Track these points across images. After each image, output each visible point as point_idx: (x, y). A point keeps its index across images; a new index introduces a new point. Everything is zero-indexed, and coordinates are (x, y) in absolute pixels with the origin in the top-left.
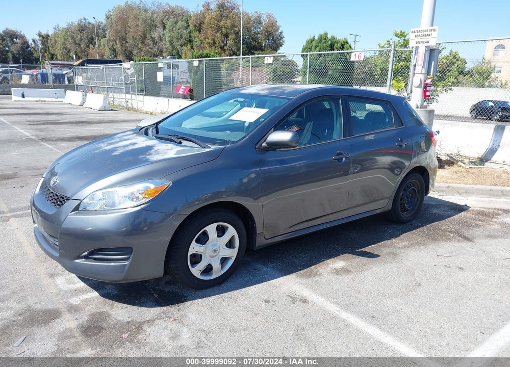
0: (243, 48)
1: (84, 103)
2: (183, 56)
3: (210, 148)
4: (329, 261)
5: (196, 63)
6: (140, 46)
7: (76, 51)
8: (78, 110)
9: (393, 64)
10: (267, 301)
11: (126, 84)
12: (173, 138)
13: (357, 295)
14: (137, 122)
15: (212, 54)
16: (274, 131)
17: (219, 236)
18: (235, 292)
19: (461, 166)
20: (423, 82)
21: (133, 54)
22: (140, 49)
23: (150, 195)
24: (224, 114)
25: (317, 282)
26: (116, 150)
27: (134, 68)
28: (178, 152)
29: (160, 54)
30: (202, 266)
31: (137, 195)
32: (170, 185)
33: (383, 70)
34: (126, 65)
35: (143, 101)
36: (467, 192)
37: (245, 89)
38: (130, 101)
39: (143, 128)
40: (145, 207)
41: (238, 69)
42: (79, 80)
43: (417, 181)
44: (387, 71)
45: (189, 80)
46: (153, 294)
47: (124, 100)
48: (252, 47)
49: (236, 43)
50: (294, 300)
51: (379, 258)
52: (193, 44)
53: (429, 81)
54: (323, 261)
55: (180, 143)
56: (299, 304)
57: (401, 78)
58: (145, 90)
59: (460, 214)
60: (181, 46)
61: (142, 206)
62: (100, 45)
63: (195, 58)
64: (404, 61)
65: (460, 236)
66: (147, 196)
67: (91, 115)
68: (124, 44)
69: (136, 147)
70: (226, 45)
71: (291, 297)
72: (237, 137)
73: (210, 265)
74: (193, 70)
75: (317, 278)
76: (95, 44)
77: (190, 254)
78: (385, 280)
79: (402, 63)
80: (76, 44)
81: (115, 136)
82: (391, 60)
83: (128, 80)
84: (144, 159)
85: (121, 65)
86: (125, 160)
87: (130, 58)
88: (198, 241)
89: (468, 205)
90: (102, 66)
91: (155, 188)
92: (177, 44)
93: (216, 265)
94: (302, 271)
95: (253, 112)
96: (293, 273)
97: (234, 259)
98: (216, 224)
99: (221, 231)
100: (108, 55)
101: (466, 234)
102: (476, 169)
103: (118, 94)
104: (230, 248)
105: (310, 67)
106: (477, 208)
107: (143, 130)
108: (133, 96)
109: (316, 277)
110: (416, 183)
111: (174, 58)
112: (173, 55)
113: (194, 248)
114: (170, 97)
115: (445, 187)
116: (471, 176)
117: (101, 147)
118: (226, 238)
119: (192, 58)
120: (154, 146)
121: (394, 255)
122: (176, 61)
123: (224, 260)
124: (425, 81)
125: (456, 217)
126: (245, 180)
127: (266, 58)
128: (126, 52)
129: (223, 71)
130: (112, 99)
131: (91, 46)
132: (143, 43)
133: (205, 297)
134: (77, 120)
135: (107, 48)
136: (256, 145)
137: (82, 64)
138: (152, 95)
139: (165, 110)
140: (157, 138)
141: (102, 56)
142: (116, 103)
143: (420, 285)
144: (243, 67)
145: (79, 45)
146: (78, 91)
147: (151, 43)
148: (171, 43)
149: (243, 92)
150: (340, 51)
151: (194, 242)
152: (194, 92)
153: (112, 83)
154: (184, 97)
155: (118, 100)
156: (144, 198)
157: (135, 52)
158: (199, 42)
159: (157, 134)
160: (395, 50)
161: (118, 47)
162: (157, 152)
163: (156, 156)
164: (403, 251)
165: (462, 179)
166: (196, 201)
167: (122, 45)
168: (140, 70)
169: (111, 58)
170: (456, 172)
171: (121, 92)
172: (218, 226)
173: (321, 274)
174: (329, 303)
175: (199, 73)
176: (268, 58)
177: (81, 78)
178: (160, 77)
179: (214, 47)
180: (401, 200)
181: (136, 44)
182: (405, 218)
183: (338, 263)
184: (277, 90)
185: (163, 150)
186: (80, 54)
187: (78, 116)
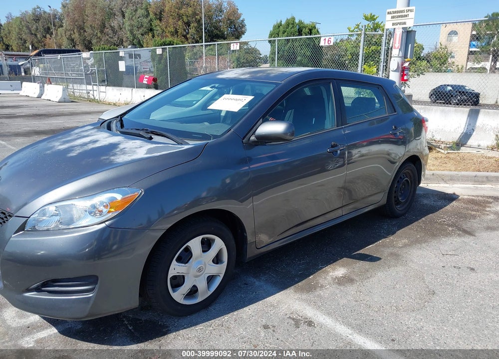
0: (205, 37)
1: (42, 95)
2: (145, 45)
3: (188, 144)
4: (328, 268)
5: (159, 51)
6: (99, 35)
7: (32, 42)
8: (35, 103)
9: (364, 48)
10: (266, 327)
11: (86, 74)
12: (141, 133)
13: (367, 310)
14: (100, 114)
15: (175, 41)
16: (263, 122)
17: (204, 251)
18: (226, 317)
19: (439, 151)
20: (400, 65)
21: (92, 44)
22: (99, 38)
23: (117, 208)
24: (194, 103)
25: (319, 296)
26: (73, 150)
27: (94, 58)
28: (149, 151)
29: (120, 43)
30: (185, 288)
31: (100, 209)
32: (141, 193)
33: (354, 55)
34: (85, 55)
35: (105, 92)
36: (452, 179)
37: (221, 74)
38: (91, 92)
39: (106, 121)
40: (111, 224)
41: (201, 57)
42: (36, 71)
43: (410, 172)
44: (358, 55)
45: (152, 70)
46: (126, 324)
47: (85, 92)
48: (214, 35)
49: (198, 31)
50: (297, 323)
51: (382, 260)
52: (154, 33)
53: (406, 65)
54: (322, 268)
55: (151, 138)
56: (304, 327)
57: (372, 62)
58: (107, 81)
59: (452, 204)
60: (142, 35)
61: (107, 223)
62: (57, 34)
63: (158, 46)
64: (375, 45)
65: (459, 229)
66: (112, 210)
67: (50, 108)
68: (82, 34)
69: (97, 146)
70: (188, 33)
71: (293, 319)
72: (219, 129)
73: (194, 286)
74: (157, 59)
75: (319, 292)
76: (52, 33)
77: (170, 276)
78: (394, 288)
79: (373, 48)
80: (32, 34)
81: (72, 132)
82: (361, 44)
83: (88, 71)
84: (108, 161)
85: (80, 54)
86: (84, 163)
87: (89, 48)
88: (179, 260)
89: (457, 193)
90: (59, 56)
91: (122, 199)
92: (138, 33)
93: (202, 285)
94: (299, 283)
95: (236, 100)
96: (290, 286)
97: (222, 276)
98: (201, 237)
99: (207, 245)
100: (65, 45)
101: (464, 227)
102: (454, 154)
103: (79, 85)
104: (217, 263)
105: (278, 53)
106: (466, 197)
107: (106, 124)
108: (95, 87)
109: (318, 289)
110: (409, 173)
111: (135, 48)
112: (133, 44)
113: (176, 268)
114: (133, 87)
115: (430, 175)
116: (452, 162)
117: (53, 147)
118: (213, 252)
119: (155, 46)
120: (119, 144)
121: (396, 256)
122: (138, 50)
123: (210, 279)
124: (402, 65)
125: (448, 207)
126: (228, 181)
127: (232, 44)
128: (85, 42)
129: (187, 60)
130: (72, 90)
131: (48, 36)
132: (102, 32)
133: (191, 326)
134: (35, 113)
135: (65, 39)
136: (243, 139)
137: (39, 54)
138: (114, 85)
139: (129, 100)
140: (123, 133)
141: (60, 46)
142: (77, 94)
143: (434, 293)
144: (206, 56)
145: (36, 35)
146: (35, 82)
147: (110, 32)
148: (131, 32)
149: (220, 77)
150: (309, 36)
151: (174, 262)
152: (158, 81)
153: (71, 74)
154: (148, 87)
155: (78, 91)
156: (109, 212)
157: (94, 41)
158: (160, 31)
159: (122, 128)
160: (365, 34)
161: (76, 36)
162: (123, 152)
163: (122, 156)
164: (405, 250)
165: (444, 165)
166: (174, 211)
167: (80, 35)
168: (101, 59)
169: (69, 48)
170: (436, 158)
171: (81, 83)
172: (203, 239)
173: (322, 286)
174: (338, 324)
175: (162, 61)
176: (235, 44)
177: (38, 68)
178: (122, 66)
179: (176, 36)
180: (395, 192)
181: (95, 34)
182: (399, 212)
183: (338, 270)
184: (261, 74)
185: (131, 148)
186: (36, 45)
187: (35, 109)
